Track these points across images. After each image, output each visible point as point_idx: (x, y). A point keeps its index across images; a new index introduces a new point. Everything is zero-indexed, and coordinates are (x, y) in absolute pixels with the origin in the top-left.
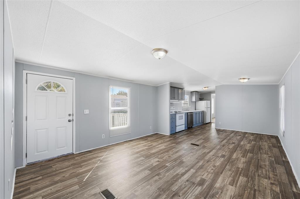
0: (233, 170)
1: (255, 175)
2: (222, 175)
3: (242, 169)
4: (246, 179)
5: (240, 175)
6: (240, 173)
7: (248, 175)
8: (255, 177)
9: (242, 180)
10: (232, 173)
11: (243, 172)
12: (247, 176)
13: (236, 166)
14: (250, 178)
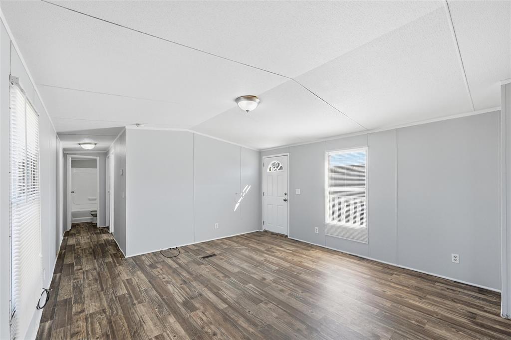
0: (143, 294)
1: (110, 308)
2: (147, 280)
3: (135, 304)
4: (118, 294)
5: (129, 294)
6: (130, 297)
7: (119, 301)
8: (108, 305)
9: (122, 291)
10: (140, 289)
11: (129, 301)
12: (121, 299)
13: (146, 303)
14: (114, 298)
